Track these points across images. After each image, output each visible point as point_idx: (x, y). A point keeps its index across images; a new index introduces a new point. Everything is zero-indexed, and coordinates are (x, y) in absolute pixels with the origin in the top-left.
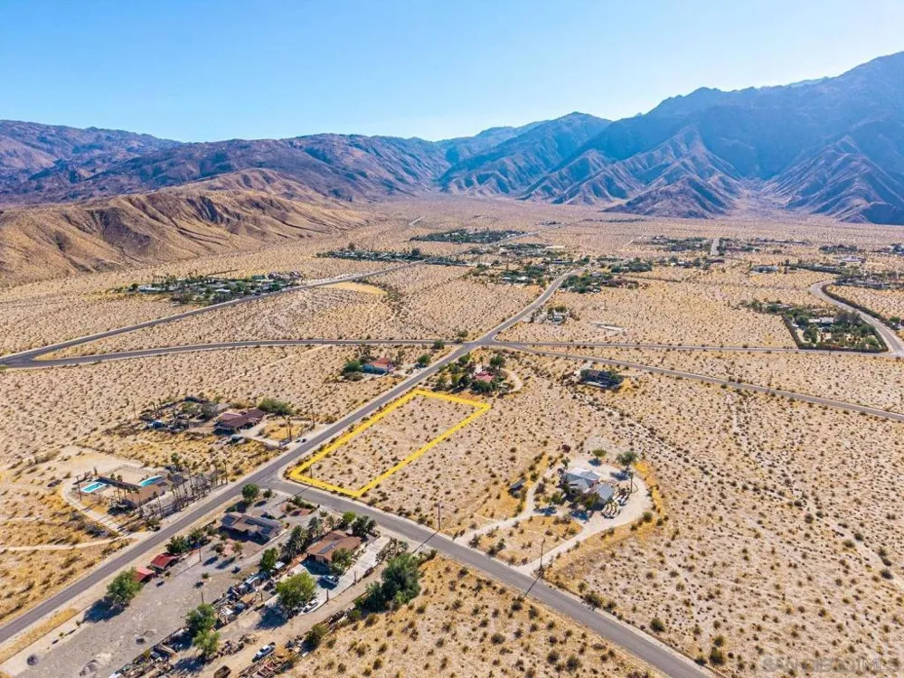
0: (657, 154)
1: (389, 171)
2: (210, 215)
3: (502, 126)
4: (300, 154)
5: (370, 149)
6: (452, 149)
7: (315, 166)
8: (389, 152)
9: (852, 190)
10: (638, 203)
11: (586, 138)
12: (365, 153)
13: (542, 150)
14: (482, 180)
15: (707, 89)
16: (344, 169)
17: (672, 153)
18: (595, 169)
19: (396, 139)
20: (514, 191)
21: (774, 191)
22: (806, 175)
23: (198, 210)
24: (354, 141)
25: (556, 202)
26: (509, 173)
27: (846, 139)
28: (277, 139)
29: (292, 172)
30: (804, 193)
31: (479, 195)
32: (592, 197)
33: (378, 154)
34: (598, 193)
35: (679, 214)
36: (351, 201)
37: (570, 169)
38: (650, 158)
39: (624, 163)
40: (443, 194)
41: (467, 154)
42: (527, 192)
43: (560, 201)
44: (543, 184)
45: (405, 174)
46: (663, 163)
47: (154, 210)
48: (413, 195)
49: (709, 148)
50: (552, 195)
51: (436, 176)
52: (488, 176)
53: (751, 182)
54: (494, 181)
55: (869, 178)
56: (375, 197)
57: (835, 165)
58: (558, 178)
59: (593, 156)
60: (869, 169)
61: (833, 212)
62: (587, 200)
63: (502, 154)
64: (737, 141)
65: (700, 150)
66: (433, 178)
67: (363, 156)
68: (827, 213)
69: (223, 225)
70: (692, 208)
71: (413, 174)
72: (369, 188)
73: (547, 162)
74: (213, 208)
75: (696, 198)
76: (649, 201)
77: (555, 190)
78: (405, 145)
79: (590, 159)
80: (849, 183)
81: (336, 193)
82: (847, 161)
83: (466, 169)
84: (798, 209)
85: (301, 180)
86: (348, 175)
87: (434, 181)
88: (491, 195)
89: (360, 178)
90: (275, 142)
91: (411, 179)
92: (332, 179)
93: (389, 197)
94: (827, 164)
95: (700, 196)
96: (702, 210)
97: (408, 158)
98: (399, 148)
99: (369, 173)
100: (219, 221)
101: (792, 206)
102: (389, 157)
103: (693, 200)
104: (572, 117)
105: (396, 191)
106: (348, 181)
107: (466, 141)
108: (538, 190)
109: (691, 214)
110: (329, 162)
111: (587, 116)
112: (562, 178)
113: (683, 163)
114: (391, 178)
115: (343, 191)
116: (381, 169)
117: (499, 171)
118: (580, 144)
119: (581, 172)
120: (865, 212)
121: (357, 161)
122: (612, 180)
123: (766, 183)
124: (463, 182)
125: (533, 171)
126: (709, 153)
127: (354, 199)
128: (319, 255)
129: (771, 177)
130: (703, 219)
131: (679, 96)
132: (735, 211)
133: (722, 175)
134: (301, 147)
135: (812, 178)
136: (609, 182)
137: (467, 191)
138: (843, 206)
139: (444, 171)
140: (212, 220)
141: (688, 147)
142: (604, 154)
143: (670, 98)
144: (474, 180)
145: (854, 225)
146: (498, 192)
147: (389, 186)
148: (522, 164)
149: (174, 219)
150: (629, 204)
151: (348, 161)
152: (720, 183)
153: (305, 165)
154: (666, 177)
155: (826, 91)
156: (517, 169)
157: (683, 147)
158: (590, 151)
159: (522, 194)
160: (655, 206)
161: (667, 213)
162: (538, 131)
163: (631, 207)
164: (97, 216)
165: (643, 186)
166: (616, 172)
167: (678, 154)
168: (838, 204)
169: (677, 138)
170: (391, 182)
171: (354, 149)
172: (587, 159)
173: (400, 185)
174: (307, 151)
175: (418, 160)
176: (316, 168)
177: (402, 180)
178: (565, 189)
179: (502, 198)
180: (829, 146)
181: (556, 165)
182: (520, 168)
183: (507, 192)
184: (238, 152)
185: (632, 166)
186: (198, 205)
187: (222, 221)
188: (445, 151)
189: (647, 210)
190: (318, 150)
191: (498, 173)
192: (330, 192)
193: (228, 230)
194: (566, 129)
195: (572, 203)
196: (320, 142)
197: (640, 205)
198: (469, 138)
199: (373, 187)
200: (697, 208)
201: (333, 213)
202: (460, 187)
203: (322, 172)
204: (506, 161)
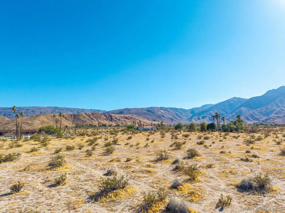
0: (269, 107)
2: (110, 119)
3: (209, 104)
4: (145, 111)
5: (166, 110)
6: (193, 111)
7: (148, 114)
8: (172, 111)
10: (267, 120)
11: (239, 104)
12: (164, 111)
13: (224, 109)
14: (203, 118)
16: (158, 115)
17: (275, 106)
18: (245, 113)
19: (174, 108)
23: (107, 118)
24: (161, 108)
26: (213, 115)
28: (139, 108)
29: (141, 115)
33: (168, 111)
34: (248, 119)
37: (236, 113)
38: (267, 108)
39: (256, 110)
40: (190, 122)
41: (197, 112)
44: (226, 118)
45: (177, 117)
46: (273, 109)
47: (93, 117)
51: (188, 118)
52: (205, 117)
54: (208, 118)
56: (167, 122)
59: (243, 109)
63: (210, 110)
66: (186, 119)
69: (114, 122)
71: (180, 117)
72: (165, 120)
73: (226, 112)
74: (112, 117)
76: (271, 120)
78: (177, 110)
81: (155, 121)
83: (198, 115)
89: (163, 117)
90: (138, 109)
91: (179, 118)
92: (154, 117)
97: (178, 113)
98: (175, 110)
99: (165, 116)
100: (113, 121)
104: (234, 99)
105: (174, 121)
106: (159, 118)
110: (153, 113)
111: (239, 98)
112: (233, 116)
113: (281, 109)
114: (173, 117)
115: (157, 120)
116: (169, 115)
117: (209, 115)
118: (237, 106)
121: (162, 113)
122: (253, 115)
124: (197, 119)
125: (221, 115)
131: (273, 90)
134: (145, 110)
137: (198, 121)
139: (190, 117)
140: (111, 121)
142: (248, 108)
143: (270, 90)
144: (201, 118)
149: (98, 120)
151: (159, 113)
153: (145, 114)
154: (275, 114)
157: (280, 104)
158: (242, 107)
160: (275, 121)
163: (264, 122)
164: (73, 116)
165: (266, 117)
166: (254, 113)
167: (278, 107)
169: (276, 101)
170: (172, 119)
171: (161, 110)
174: (147, 111)
175: (181, 114)
177: (176, 118)
181: (230, 113)
184: (127, 111)
185: (260, 111)
186: (107, 116)
187: (114, 121)
188: (190, 111)
190: (150, 110)
192: (153, 120)
193: (115, 123)
194: (232, 102)
196: (151, 108)
198: (198, 108)
202: (196, 120)
203: (151, 115)
204: (212, 112)
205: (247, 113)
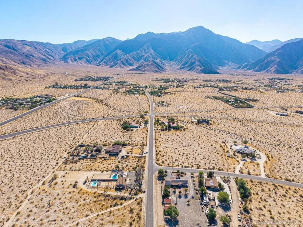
0: (139, 52)
1: (42, 55)
3: (82, 40)
4: (2, 47)
5: (32, 46)
6: (64, 47)
8: (40, 47)
9: (196, 64)
10: (139, 67)
11: (114, 46)
13: (100, 49)
14: (80, 59)
15: (150, 32)
16: (24, 54)
17: (144, 52)
18: (120, 57)
19: (41, 43)
20: (93, 63)
21: (174, 64)
22: (182, 60)
24: (24, 43)
25: (110, 67)
26: (90, 57)
27: (190, 49)
29: (1, 54)
30: (183, 65)
31: (80, 64)
32: (122, 66)
33: (36, 48)
34: (124, 64)
35: (153, 71)
36: (31, 66)
37: (112, 56)
38: (137, 53)
39: (130, 55)
40: (65, 63)
41: (71, 49)
42: (98, 63)
43: (112, 67)
44: (104, 61)
45: (49, 56)
46: (142, 55)
48: (55, 64)
49: (154, 51)
50: (108, 65)
51: (60, 57)
52: (82, 58)
53: (168, 61)
54: (85, 59)
55: (199, 61)
56: (40, 65)
57: (190, 57)
58: (108, 59)
59: (119, 52)
60: (198, 59)
61: (193, 71)
62: (121, 67)
63: (86, 50)
64: (162, 49)
65: (152, 51)
66: (59, 58)
67: (30, 49)
68: (191, 70)
70: (156, 70)
71: (52, 56)
72: (37, 62)
73: (102, 53)
75: (156, 66)
76: (143, 67)
77: (108, 63)
78: (45, 45)
79: (118, 53)
80: (194, 62)
81: (24, 63)
82: (192, 56)
83: (72, 55)
84: (183, 70)
85: (7, 58)
86: (26, 56)
87: (60, 59)
88: (85, 64)
89: (32, 57)
91: (51, 58)
92: (21, 58)
93: (46, 65)
94: (188, 57)
95: (157, 66)
96: (159, 70)
97: (47, 50)
98: (43, 46)
99: (35, 55)
101: (181, 69)
102: (40, 49)
103: (155, 67)
104: (109, 38)
105: (48, 62)
106: (28, 59)
107: (69, 44)
108: (102, 62)
109: (156, 71)
110: (16, 50)
111: (114, 38)
112: (110, 59)
113: (148, 55)
114: (44, 57)
115: (26, 62)
116: (39, 54)
117: (86, 56)
118: (113, 48)
119: (116, 57)
120: (201, 70)
121: (28, 51)
123: (171, 62)
124: (73, 59)
125: (98, 56)
126: (154, 52)
127: (32, 65)
128: (46, 87)
129: (172, 60)
130: (160, 73)
131: (142, 34)
132: (167, 70)
133: (160, 59)
135: (184, 61)
136: (127, 61)
137: (75, 63)
138: (195, 69)
139: (63, 55)
141: (148, 50)
142: (122, 51)
143: (140, 34)
144: (77, 58)
145: (199, 74)
146: (87, 63)
147: (44, 60)
148: (94, 54)
150: (136, 68)
151: (24, 50)
152: (160, 62)
153: (6, 52)
154: (144, 59)
155: (183, 35)
156: (92, 55)
158: (117, 50)
159: (97, 64)
160: (145, 69)
161: (149, 71)
162: (97, 42)
163: (137, 69)
165: (137, 62)
166: (128, 57)
167: (146, 53)
168: (193, 68)
169: (145, 47)
170: (45, 59)
171: (26, 46)
172: (117, 53)
173: (48, 60)
174: (4, 46)
175: (52, 51)
176: (11, 52)
177: (48, 58)
178: (111, 63)
179: (89, 65)
180: (187, 51)
181: (105, 54)
182: (93, 55)
183: (90, 63)
185: (132, 56)
188: (61, 48)
189: (143, 70)
190: (10, 46)
191: (85, 56)
192: (21, 62)
194: (107, 42)
195: (116, 67)
196: (10, 42)
197: (140, 68)
199: (38, 61)
200: (157, 69)
201: (33, 71)
202: (72, 61)
203: (15, 55)
204: (88, 52)
205: (123, 58)
